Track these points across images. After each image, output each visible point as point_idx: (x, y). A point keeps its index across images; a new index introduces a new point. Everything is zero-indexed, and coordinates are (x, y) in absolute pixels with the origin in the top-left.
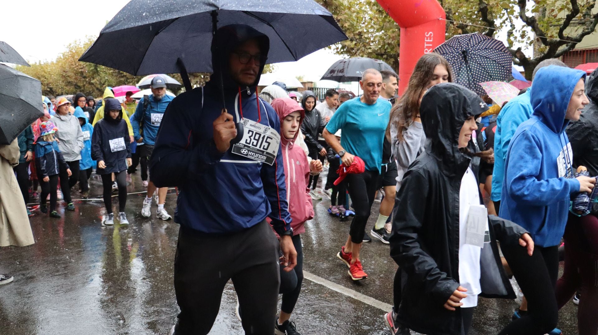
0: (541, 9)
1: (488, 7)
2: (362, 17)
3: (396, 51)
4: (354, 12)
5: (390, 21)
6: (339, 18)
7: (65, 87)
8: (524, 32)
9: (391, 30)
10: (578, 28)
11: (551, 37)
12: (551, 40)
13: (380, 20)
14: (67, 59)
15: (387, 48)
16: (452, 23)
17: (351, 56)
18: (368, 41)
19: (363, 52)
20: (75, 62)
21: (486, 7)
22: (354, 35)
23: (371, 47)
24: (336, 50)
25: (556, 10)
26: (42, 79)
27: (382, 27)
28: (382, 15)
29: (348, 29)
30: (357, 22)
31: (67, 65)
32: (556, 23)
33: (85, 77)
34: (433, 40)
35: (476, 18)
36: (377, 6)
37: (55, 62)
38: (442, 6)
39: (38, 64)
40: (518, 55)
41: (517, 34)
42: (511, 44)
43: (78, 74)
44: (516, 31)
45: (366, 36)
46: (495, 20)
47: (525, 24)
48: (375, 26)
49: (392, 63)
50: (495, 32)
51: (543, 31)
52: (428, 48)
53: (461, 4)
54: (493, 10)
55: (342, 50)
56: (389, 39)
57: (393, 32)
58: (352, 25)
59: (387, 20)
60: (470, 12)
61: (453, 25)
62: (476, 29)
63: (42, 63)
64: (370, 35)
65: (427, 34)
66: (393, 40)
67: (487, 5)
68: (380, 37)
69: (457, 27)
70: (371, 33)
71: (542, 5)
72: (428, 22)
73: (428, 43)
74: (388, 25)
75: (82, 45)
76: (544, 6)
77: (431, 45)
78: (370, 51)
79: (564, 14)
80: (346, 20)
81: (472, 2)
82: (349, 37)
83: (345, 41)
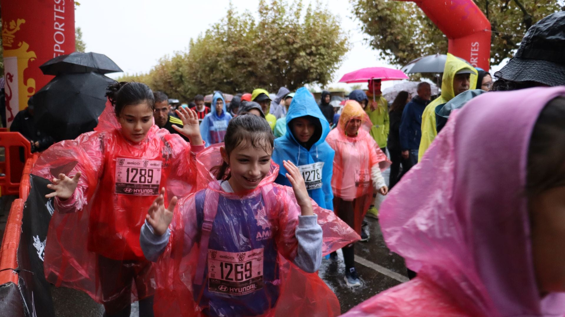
1: (532, 19)
2: (413, 30)
4: (406, 26)
5: (439, 33)
6: (392, 32)
9: (440, 42)
13: (430, 33)
14: (158, 71)
16: (497, 34)
17: (403, 66)
18: (418, 52)
20: (164, 73)
21: (530, 19)
22: (406, 47)
24: (389, 61)
27: (432, 39)
28: (432, 28)
29: (401, 41)
30: (409, 35)
31: (158, 76)
33: (172, 86)
34: (479, 49)
35: (521, 29)
36: (427, 21)
38: (488, 19)
43: (166, 83)
45: (417, 47)
48: (425, 39)
52: (475, 57)
53: (506, 17)
55: (395, 61)
57: (442, 44)
58: (404, 38)
59: (436, 33)
60: (514, 24)
61: (498, 36)
64: (420, 47)
65: (473, 44)
67: (531, 16)
69: (501, 38)
70: (421, 45)
72: (473, 33)
73: (474, 52)
74: (437, 37)
75: (170, 59)
77: (477, 54)
80: (399, 34)
81: (517, 14)
82: (401, 48)
83: (399, 52)
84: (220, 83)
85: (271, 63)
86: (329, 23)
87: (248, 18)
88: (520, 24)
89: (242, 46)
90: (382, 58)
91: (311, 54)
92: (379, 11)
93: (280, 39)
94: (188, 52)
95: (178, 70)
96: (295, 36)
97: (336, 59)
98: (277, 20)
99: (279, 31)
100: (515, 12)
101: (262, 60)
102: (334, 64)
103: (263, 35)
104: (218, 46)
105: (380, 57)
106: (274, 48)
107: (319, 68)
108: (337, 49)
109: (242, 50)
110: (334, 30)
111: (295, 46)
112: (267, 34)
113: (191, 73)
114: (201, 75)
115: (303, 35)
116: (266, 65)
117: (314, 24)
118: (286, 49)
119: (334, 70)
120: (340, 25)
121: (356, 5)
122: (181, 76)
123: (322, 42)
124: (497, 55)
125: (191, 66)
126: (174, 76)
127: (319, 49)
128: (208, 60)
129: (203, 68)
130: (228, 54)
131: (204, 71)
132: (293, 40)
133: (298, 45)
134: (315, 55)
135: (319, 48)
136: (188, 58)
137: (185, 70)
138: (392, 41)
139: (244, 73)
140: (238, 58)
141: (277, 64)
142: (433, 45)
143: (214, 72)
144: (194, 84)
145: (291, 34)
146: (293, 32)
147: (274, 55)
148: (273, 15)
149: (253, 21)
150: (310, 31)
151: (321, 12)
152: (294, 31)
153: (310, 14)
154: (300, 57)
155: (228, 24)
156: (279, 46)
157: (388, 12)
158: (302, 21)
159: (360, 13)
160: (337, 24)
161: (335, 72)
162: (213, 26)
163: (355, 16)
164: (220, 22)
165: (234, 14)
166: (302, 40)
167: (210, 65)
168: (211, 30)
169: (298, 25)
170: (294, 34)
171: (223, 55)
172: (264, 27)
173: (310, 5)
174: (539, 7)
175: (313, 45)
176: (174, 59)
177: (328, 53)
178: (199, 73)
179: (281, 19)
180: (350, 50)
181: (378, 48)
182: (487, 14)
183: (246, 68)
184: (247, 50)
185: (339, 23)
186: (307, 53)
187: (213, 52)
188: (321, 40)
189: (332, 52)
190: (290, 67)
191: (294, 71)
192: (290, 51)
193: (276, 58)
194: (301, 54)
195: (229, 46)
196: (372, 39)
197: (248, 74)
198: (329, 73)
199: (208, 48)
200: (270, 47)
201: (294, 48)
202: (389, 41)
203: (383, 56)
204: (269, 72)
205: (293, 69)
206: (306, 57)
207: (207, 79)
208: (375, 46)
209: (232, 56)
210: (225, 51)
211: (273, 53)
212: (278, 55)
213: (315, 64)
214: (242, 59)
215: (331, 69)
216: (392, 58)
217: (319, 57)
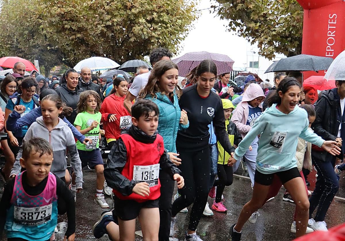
3: (300, 34)
9: (296, 13)
15: (292, 30)
17: (255, 38)
18: (273, 23)
19: (266, 34)
22: (259, 17)
23: (276, 29)
24: (240, 32)
29: (253, 10)
30: (262, 3)
34: (337, 22)
45: (271, 18)
48: (280, 8)
49: (296, 46)
52: (332, 30)
55: (247, 32)
56: (294, 21)
58: (257, 7)
65: (331, 16)
66: (297, 23)
68: (285, 19)
70: (275, 15)
72: (332, 4)
73: (331, 25)
74: (293, 7)
77: (335, 27)
78: (274, 33)
82: (253, 18)
83: (250, 23)
84: (42, 50)
85: (105, 30)
89: (70, 7)
91: (152, 21)
97: (182, 28)
101: (94, 25)
102: (178, 33)
104: (39, 5)
105: (229, 28)
106: (108, 12)
107: (161, 38)
108: (182, 17)
109: (70, 12)
113: (4, 37)
114: (17, 40)
116: (99, 32)
118: (123, 15)
119: (179, 41)
123: (165, 8)
125: (4, 27)
127: (160, 16)
128: (28, 22)
129: (21, 31)
130: (52, 16)
131: (21, 35)
132: (132, 4)
133: (138, 10)
134: (157, 23)
135: (162, 14)
138: (242, 10)
139: (73, 40)
140: (64, 22)
141: (113, 32)
143: (35, 37)
147: (108, 21)
154: (139, 24)
156: (114, 10)
161: (180, 43)
167: (30, 29)
171: (46, 16)
175: (154, 11)
177: (172, 21)
178: (15, 37)
180: (197, 18)
181: (227, 18)
183: (75, 35)
184: (75, 12)
186: (147, 21)
187: (34, 12)
188: (164, 5)
189: (177, 20)
190: (128, 36)
191: (132, 40)
192: (128, 17)
193: (111, 24)
194: (140, 20)
195: (53, 6)
196: (221, 7)
197: (77, 42)
198: (172, 44)
199: (26, 7)
200: (104, 11)
201: (133, 14)
202: (239, 9)
203: (233, 27)
204: (103, 39)
205: (131, 37)
206: (146, 24)
207: (26, 45)
208: (223, 14)
209: (57, 19)
210: (48, 13)
211: (107, 19)
212: (113, 21)
213: (156, 33)
214: (69, 24)
215: (175, 40)
216: (243, 29)
217: (162, 25)
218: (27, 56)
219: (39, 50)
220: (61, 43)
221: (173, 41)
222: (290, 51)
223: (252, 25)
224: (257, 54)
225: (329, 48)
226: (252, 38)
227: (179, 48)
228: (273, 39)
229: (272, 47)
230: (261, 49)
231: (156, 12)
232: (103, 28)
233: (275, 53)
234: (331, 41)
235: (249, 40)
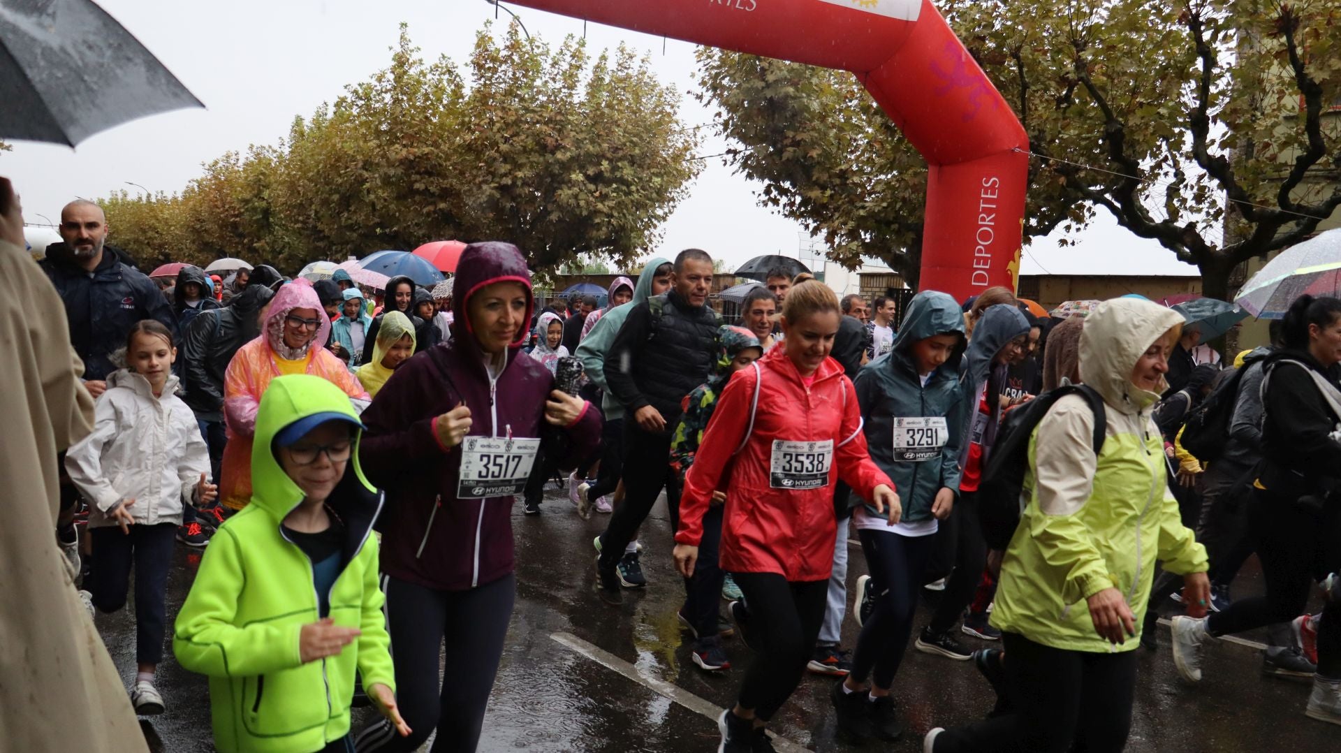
0: (1242, 142)
1: (1125, 131)
2: (849, 138)
3: (920, 218)
4: (834, 126)
5: (909, 150)
6: (798, 138)
7: (197, 254)
8: (1202, 189)
9: (910, 172)
10: (1323, 188)
11: (1262, 202)
12: (1263, 211)
13: (888, 146)
14: (207, 195)
15: (900, 209)
16: (1046, 161)
17: (821, 222)
18: (859, 190)
19: (847, 213)
20: (222, 200)
21: (1120, 130)
22: (830, 177)
23: (867, 204)
24: (788, 209)
25: (1275, 145)
26: (150, 234)
27: (892, 163)
28: (893, 136)
29: (818, 163)
30: (839, 149)
31: (205, 207)
32: (1275, 175)
33: (242, 236)
34: (999, 195)
35: (1101, 153)
36: (882, 117)
37: (180, 199)
38: (1024, 124)
39: (144, 199)
40: (1188, 239)
41: (1188, 194)
42: (1174, 214)
43: (226, 226)
44: (1186, 186)
45: (856, 179)
46: (1140, 161)
47: (1204, 171)
48: (877, 160)
49: (910, 242)
50: (1140, 186)
51: (1245, 189)
52: (988, 212)
53: (1067, 121)
54: (1136, 138)
55: (803, 209)
56: (906, 189)
58: (827, 155)
59: (903, 147)
60: (1087, 139)
61: (1048, 165)
62: (1099, 178)
63: (153, 200)
64: (864, 179)
65: (987, 182)
66: (913, 193)
67: (1122, 125)
68: (886, 184)
69: (1055, 170)
70: (866, 174)
71: (1243, 132)
72: (988, 155)
73: (987, 201)
74: (904, 158)
76: (1247, 134)
77: (994, 206)
78: (862, 212)
79: (1290, 156)
80: (813, 144)
81: (1091, 118)
82: (818, 179)
83: (811, 189)
84: (364, 236)
85: (498, 195)
86: (648, 104)
87: (447, 76)
88: (1100, 142)
89: (427, 146)
90: (770, 199)
91: (597, 179)
92: (768, 85)
93: (523, 137)
94: (286, 150)
95: (258, 196)
96: (560, 131)
97: (661, 196)
98: (519, 88)
99: (522, 115)
100: (1089, 111)
101: (475, 184)
102: (653, 206)
103: (482, 123)
104: (366, 141)
105: (764, 198)
106: (506, 158)
107: (616, 214)
108: (663, 171)
109: (426, 157)
110: (659, 123)
111: (559, 155)
112: (491, 119)
113: (292, 206)
114: (316, 212)
115: (582, 131)
116: (484, 198)
117: (609, 106)
118: (538, 163)
119: (655, 222)
120: (675, 113)
121: (713, 68)
122: (266, 212)
123: (627, 151)
124: (1043, 209)
125: (292, 187)
126: (247, 210)
127: (618, 168)
128: (340, 175)
129: (325, 195)
130: (390, 164)
131: (325, 202)
132: (557, 140)
133: (568, 154)
134: (608, 183)
135: (620, 164)
136: (287, 167)
137: (279, 196)
138: (794, 161)
139: (428, 214)
140: (414, 177)
141: (513, 199)
142: (894, 176)
143: (352, 208)
144: (299, 233)
145: (551, 125)
146: (556, 122)
147: (505, 175)
148: (510, 74)
149: (459, 86)
150: (599, 121)
151: (628, 77)
152: (558, 118)
153: (603, 79)
154: (571, 184)
155: (395, 88)
156: (519, 153)
157: (791, 90)
158: (580, 94)
159: (723, 88)
160: (668, 109)
161: (655, 227)
162: (356, 92)
163: (710, 93)
164: (374, 82)
165: (411, 66)
166: (578, 143)
167: (342, 189)
168: (349, 100)
169: (570, 103)
170: (558, 127)
171: (378, 164)
172: (486, 103)
173: (604, 58)
174: (1141, 104)
175: (604, 156)
176: (248, 165)
177: (640, 179)
178: (313, 207)
179: (531, 87)
180: (696, 175)
181: (762, 178)
182: (1023, 111)
183: (435, 204)
184: (437, 155)
185: (672, 107)
186: (587, 177)
187: (353, 156)
188: (625, 145)
189: (651, 178)
190: (545, 208)
191: (554, 217)
192: (546, 168)
193: (510, 182)
194: (573, 176)
195: (393, 144)
196: (748, 153)
197: (437, 218)
198: (640, 229)
199: (339, 146)
200: (497, 155)
201: (558, 161)
202: (788, 159)
203: (772, 196)
204: (491, 215)
205: (552, 212)
206: (585, 185)
207: (334, 223)
208: (754, 169)
209: (400, 171)
210: (382, 157)
211: (503, 171)
212: (516, 177)
213: (606, 203)
214: (424, 181)
215: (646, 220)
216: (794, 202)
217: (618, 188)
218: (334, 248)
219: (360, 235)
220: (404, 220)
221: (642, 221)
222: (895, 254)
223: (815, 194)
224: (823, 256)
225: (980, 251)
226: (814, 222)
227: (652, 237)
228: (858, 227)
229: (856, 243)
230: (832, 246)
231: (607, 159)
232: (494, 192)
233: (862, 257)
234: (985, 236)
235: (807, 227)
